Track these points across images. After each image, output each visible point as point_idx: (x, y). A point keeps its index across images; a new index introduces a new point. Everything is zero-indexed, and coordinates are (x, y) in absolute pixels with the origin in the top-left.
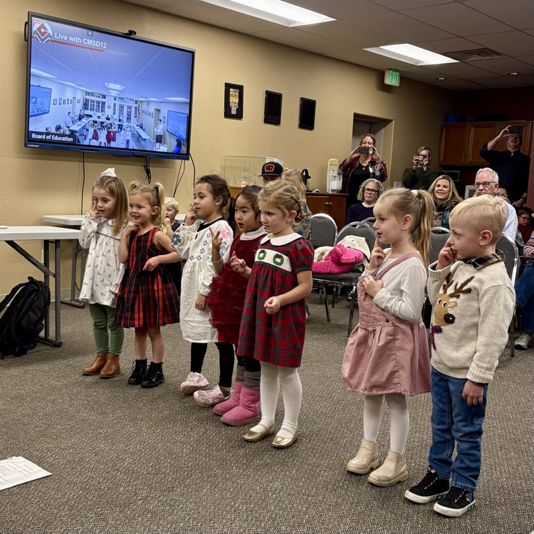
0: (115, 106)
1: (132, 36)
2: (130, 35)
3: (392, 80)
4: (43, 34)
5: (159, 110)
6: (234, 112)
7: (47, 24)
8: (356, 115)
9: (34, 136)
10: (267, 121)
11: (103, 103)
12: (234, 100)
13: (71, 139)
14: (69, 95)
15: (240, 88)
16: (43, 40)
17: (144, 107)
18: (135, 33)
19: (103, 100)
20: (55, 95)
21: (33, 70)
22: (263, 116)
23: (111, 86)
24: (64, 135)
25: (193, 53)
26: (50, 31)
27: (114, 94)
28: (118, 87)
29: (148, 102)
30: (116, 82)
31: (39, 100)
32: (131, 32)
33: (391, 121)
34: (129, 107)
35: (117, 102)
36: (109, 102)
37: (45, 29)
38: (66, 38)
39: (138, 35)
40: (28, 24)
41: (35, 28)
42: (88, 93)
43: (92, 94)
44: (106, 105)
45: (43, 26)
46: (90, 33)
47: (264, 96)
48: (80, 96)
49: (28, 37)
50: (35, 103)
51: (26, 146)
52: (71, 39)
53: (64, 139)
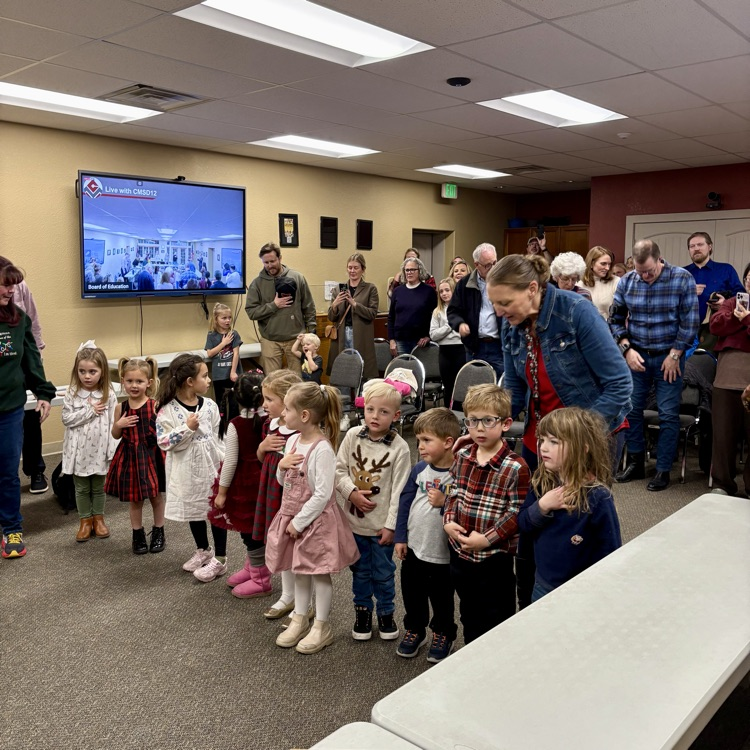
0: (168, 249)
1: (182, 181)
2: (179, 180)
3: (449, 193)
4: (93, 190)
5: (213, 249)
6: (289, 241)
7: (96, 180)
8: (414, 230)
9: (90, 287)
10: (324, 245)
11: (157, 249)
12: (289, 229)
13: (127, 286)
14: (122, 244)
15: (294, 217)
16: (93, 196)
17: (198, 248)
18: (184, 178)
19: (157, 245)
20: (108, 246)
21: (85, 225)
22: (320, 242)
23: (164, 231)
24: (120, 283)
25: (244, 191)
26: (100, 186)
27: (167, 238)
28: (170, 231)
29: (201, 243)
30: (168, 227)
31: (93, 252)
32: (180, 178)
33: (451, 232)
34: (183, 250)
35: (170, 246)
36: (163, 246)
37: (95, 184)
38: (116, 191)
39: (188, 179)
40: (79, 182)
41: (85, 185)
42: (140, 241)
43: (145, 241)
44: (160, 250)
45: (93, 182)
46: (140, 183)
47: (320, 222)
48: (133, 244)
49: (79, 194)
50: (89, 255)
51: (83, 297)
52: (121, 191)
53: (120, 287)
